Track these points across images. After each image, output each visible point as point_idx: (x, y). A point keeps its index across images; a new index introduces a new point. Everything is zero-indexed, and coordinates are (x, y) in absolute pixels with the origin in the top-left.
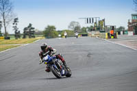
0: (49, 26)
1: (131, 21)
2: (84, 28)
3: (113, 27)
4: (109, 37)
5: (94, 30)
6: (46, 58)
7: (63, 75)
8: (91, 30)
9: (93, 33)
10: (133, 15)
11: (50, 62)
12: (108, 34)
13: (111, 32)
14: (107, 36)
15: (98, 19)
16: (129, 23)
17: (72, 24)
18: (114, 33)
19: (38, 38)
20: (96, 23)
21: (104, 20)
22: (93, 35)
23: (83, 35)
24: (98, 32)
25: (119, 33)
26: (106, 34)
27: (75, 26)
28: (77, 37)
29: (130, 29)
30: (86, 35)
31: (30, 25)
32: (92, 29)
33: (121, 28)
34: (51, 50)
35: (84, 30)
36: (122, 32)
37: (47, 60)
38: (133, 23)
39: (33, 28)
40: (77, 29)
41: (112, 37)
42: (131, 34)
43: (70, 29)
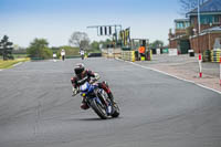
0: (36, 40)
1: (173, 32)
3: (144, 41)
4: (138, 59)
5: (112, 46)
6: (84, 87)
7: (108, 114)
8: (108, 47)
9: (111, 52)
10: (176, 22)
11: (90, 94)
12: (136, 53)
13: (140, 50)
14: (133, 57)
16: (171, 35)
17: (75, 36)
18: (146, 51)
19: (19, 60)
20: (115, 35)
21: (128, 29)
22: (110, 55)
24: (118, 50)
25: (154, 52)
26: (133, 52)
27: (81, 39)
28: (83, 57)
29: (172, 45)
30: (99, 55)
31: (6, 38)
32: (108, 45)
33: (157, 42)
34: (90, 75)
35: (96, 46)
36: (158, 50)
37: (86, 91)
38: (177, 34)
39: (11, 44)
40: (84, 44)
41: (143, 58)
42: (174, 52)
43: (73, 45)
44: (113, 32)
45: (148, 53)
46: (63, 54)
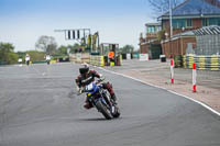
1: (144, 36)
2: (62, 47)
3: (114, 46)
4: (107, 64)
5: (81, 51)
6: (90, 87)
8: (76, 51)
9: (79, 57)
10: (148, 26)
12: (106, 58)
13: (109, 55)
14: (102, 62)
15: (87, 32)
16: (141, 39)
17: (42, 40)
18: (115, 56)
20: (84, 39)
21: (97, 34)
22: (79, 59)
23: (61, 60)
24: (87, 55)
25: (124, 57)
26: (102, 57)
27: (48, 43)
29: (142, 50)
30: (67, 60)
32: (76, 50)
33: (127, 47)
34: (94, 75)
35: (63, 50)
36: (128, 55)
38: (148, 38)
40: (51, 49)
41: (112, 64)
42: (144, 57)
43: (40, 50)
44: (82, 36)
45: (118, 59)
46: (27, 59)
